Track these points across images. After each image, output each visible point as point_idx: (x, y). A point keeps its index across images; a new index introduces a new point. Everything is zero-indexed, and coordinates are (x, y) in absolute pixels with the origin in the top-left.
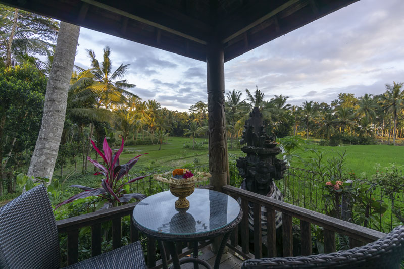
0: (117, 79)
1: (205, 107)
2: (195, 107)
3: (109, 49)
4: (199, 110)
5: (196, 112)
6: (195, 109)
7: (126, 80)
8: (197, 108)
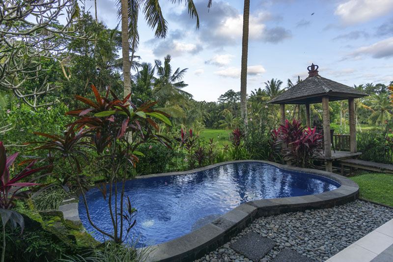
0: (177, 81)
1: (236, 96)
2: (225, 96)
3: (170, 57)
4: (229, 100)
5: (226, 102)
6: (224, 98)
7: (183, 82)
8: (227, 98)
